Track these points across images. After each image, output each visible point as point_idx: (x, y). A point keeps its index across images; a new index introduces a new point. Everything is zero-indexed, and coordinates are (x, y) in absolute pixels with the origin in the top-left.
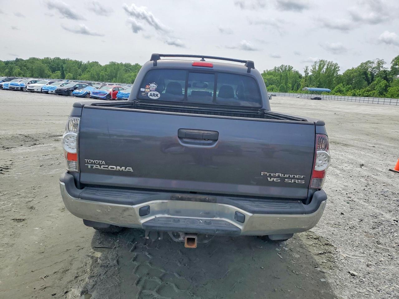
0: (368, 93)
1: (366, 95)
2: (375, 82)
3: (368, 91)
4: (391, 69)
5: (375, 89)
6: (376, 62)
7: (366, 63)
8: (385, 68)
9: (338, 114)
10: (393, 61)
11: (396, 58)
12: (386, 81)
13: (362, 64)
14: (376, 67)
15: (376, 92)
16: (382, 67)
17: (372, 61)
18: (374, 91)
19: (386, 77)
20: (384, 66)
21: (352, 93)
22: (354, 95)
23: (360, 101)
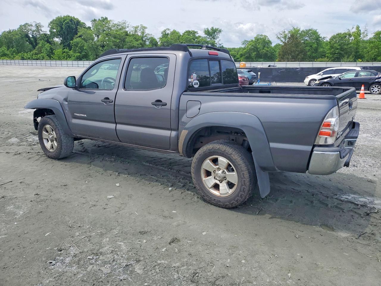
0: (36, 56)
1: (36, 58)
2: (40, 45)
3: (36, 54)
4: (50, 33)
5: (42, 51)
6: (34, 25)
7: (25, 25)
8: (44, 31)
9: (43, 80)
10: (49, 24)
11: (51, 23)
12: (50, 44)
13: (20, 26)
14: (35, 30)
15: (44, 54)
16: (41, 30)
17: (30, 24)
18: (42, 54)
19: (48, 40)
20: (43, 29)
21: (19, 56)
22: (23, 59)
23: (28, 64)
